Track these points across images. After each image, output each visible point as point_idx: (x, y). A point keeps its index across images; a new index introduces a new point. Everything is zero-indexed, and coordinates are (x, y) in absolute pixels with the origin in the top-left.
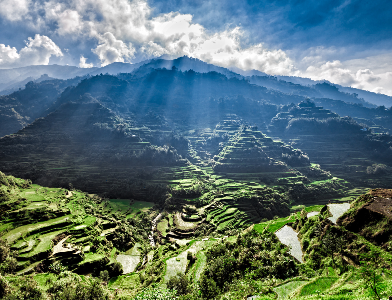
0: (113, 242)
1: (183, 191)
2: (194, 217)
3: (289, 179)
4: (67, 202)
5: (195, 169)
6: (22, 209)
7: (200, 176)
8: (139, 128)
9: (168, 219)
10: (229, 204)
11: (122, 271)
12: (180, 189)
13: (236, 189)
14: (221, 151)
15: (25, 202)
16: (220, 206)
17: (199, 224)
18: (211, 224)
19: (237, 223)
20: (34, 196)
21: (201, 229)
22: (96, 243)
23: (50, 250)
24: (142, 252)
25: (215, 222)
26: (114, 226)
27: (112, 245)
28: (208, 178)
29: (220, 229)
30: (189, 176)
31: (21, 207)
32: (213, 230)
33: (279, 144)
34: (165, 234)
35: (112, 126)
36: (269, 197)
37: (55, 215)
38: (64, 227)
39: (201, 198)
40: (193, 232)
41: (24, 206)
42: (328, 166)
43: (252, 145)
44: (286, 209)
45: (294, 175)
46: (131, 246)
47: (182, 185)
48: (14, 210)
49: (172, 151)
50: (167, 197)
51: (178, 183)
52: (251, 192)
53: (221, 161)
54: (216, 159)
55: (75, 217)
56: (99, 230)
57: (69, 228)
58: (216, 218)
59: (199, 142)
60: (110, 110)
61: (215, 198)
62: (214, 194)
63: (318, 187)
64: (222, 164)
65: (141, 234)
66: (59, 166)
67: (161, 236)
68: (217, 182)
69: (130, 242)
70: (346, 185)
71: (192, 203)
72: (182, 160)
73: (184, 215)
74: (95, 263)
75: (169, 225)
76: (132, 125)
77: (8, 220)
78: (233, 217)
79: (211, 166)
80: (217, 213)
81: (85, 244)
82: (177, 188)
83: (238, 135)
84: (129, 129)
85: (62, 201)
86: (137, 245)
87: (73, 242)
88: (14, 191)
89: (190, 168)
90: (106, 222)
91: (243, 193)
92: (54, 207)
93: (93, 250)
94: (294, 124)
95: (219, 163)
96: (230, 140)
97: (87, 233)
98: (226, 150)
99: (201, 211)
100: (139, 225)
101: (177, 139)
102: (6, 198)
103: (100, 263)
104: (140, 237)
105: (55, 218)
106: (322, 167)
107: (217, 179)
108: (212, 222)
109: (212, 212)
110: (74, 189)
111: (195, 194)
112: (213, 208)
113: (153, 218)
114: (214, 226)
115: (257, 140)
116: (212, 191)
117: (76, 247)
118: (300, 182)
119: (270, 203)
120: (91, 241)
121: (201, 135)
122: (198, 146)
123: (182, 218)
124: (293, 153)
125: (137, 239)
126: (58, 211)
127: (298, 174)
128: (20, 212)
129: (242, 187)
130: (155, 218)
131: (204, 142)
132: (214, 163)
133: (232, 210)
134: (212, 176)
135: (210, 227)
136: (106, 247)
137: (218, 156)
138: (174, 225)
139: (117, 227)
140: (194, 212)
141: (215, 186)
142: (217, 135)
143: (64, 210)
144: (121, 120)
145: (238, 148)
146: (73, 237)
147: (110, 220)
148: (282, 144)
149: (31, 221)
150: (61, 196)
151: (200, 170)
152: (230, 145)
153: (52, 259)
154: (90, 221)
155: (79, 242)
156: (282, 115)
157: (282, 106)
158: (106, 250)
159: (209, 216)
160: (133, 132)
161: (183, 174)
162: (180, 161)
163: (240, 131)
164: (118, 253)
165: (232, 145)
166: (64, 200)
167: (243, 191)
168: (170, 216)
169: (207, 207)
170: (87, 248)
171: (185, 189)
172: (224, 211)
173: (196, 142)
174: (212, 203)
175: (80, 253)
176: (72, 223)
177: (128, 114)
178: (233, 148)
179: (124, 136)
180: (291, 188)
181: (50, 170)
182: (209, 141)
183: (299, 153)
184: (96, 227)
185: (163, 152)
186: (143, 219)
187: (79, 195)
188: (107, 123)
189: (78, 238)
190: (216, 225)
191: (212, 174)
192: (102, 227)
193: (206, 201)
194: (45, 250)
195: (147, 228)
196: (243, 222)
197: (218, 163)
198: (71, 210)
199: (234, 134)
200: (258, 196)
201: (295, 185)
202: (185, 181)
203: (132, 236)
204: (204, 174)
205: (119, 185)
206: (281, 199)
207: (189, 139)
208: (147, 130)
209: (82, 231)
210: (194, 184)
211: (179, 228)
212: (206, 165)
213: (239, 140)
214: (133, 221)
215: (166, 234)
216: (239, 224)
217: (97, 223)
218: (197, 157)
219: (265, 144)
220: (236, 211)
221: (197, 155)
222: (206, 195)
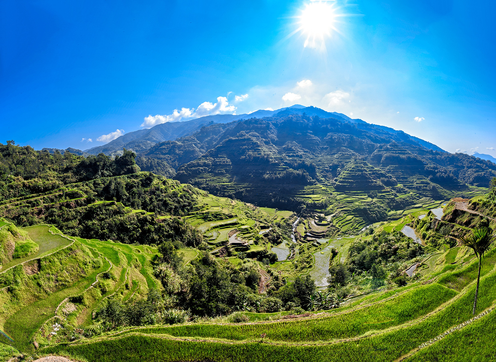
0: (268, 238)
1: (315, 203)
2: (324, 222)
3: (386, 194)
4: (233, 208)
5: (322, 188)
6: (207, 211)
7: (325, 192)
8: (280, 156)
9: (304, 224)
10: (348, 213)
11: (277, 259)
12: (313, 202)
13: (352, 202)
14: (339, 174)
15: (208, 207)
16: (342, 214)
17: (329, 228)
18: (336, 228)
19: (354, 226)
20: (212, 202)
21: (330, 231)
22: (258, 239)
23: (228, 241)
24: (289, 246)
25: (340, 226)
26: (268, 227)
27: (268, 241)
28: (331, 194)
29: (343, 231)
30: (318, 193)
31: (206, 209)
32: (338, 231)
33: (379, 171)
34: (303, 235)
35: (260, 154)
36: (374, 207)
37: (228, 217)
38: (235, 226)
39: (328, 209)
40: (325, 233)
41: (207, 209)
42: (406, 185)
43: (361, 171)
44: (385, 215)
45: (389, 192)
46: (281, 242)
47: (313, 199)
48: (202, 211)
49: (305, 174)
50: (303, 208)
51: (311, 198)
52: (363, 204)
53: (340, 182)
54: (336, 180)
55: (240, 220)
56: (258, 230)
57: (238, 227)
58: (340, 223)
59: (323, 167)
60: (259, 143)
61: (337, 208)
62: (337, 206)
63: (404, 199)
64: (341, 184)
65: (286, 234)
66: (224, 182)
67: (300, 236)
68: (338, 197)
69: (280, 240)
70: (418, 197)
71: (321, 213)
72: (312, 180)
73: (317, 221)
74: (258, 253)
75: (305, 228)
76: (274, 154)
77: (199, 217)
78: (351, 222)
79: (333, 185)
80: (340, 219)
81: (249, 239)
82: (310, 201)
83: (351, 163)
84: (273, 156)
85: (230, 207)
86: (285, 242)
87: (241, 237)
88: (200, 198)
89: (318, 186)
90: (262, 225)
91: (357, 205)
92: (226, 212)
93: (256, 243)
94: (387, 158)
95: (339, 183)
96: (345, 167)
97: (250, 231)
98: (343, 174)
99: (329, 218)
100: (284, 228)
101: (308, 165)
102: (197, 203)
103: (262, 253)
104: (286, 236)
105: (227, 219)
106: (405, 186)
107: (337, 195)
108: (337, 226)
109: (337, 219)
110: (236, 199)
111: (323, 206)
112: (336, 216)
113: (293, 223)
114: (339, 229)
115: (365, 167)
116: (335, 204)
117: (244, 240)
118: (393, 197)
119: (375, 211)
120: (254, 237)
121: (325, 162)
122: (323, 171)
123: (315, 223)
124: (387, 177)
125: (285, 238)
126: (229, 214)
127: (391, 191)
128: (206, 213)
129: (356, 201)
130: (294, 223)
131: (327, 167)
132: (335, 183)
133: (350, 217)
134: (334, 193)
135: (336, 230)
136: (264, 242)
137: (337, 178)
138: (310, 228)
139: (270, 229)
140: (324, 219)
141: (336, 200)
142: (336, 163)
143: (233, 214)
144: (267, 150)
145: (352, 173)
146: (241, 233)
147: (264, 223)
148: (381, 171)
149: (213, 219)
150: (228, 203)
151: (325, 188)
152: (346, 170)
153: (229, 246)
154: (252, 223)
155: (245, 237)
156: (379, 151)
157: (379, 145)
158: (264, 244)
159: (335, 222)
160: (276, 158)
161: (313, 191)
162: (311, 182)
163: (352, 160)
164: (272, 247)
165: (348, 171)
166: (231, 207)
167: (357, 203)
168: (305, 221)
169: (332, 215)
170: (252, 242)
171: (316, 202)
172: (345, 218)
173: (321, 167)
174: (336, 213)
175: (248, 245)
176: (239, 223)
177: (271, 145)
178: (348, 173)
179: (269, 161)
180: (387, 201)
181: (218, 185)
182: (330, 167)
183: (391, 177)
184: (256, 228)
185: (298, 174)
186: (287, 223)
187: (241, 204)
188: (257, 152)
189: (244, 234)
190: (340, 228)
191: (334, 192)
192: (260, 228)
193: (332, 211)
194: (225, 241)
195: (290, 230)
196: (358, 225)
197: (337, 183)
198: (237, 215)
199: (347, 162)
200: (367, 207)
201: (390, 198)
202: (315, 196)
203: (281, 236)
204: (328, 191)
205: (266, 198)
206: (381, 208)
207: (317, 165)
208: (285, 157)
209: (247, 229)
210: (322, 199)
211: (314, 230)
212: (329, 184)
213: (353, 167)
214: (279, 225)
215: (305, 234)
216: (356, 226)
217: (256, 225)
218: (322, 179)
219: (370, 171)
220: (353, 218)
221: (322, 177)
222: (331, 206)
